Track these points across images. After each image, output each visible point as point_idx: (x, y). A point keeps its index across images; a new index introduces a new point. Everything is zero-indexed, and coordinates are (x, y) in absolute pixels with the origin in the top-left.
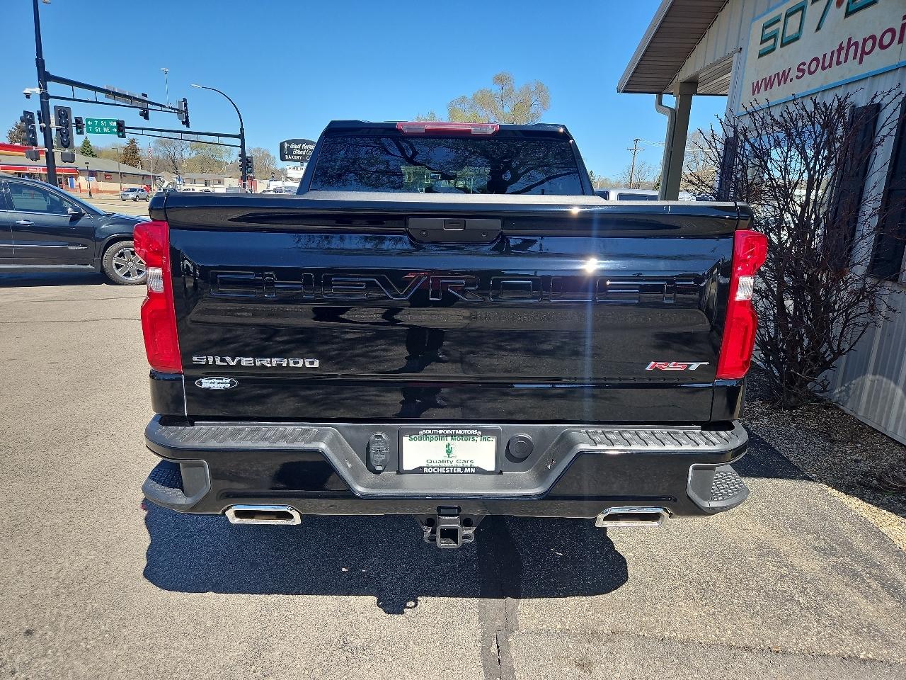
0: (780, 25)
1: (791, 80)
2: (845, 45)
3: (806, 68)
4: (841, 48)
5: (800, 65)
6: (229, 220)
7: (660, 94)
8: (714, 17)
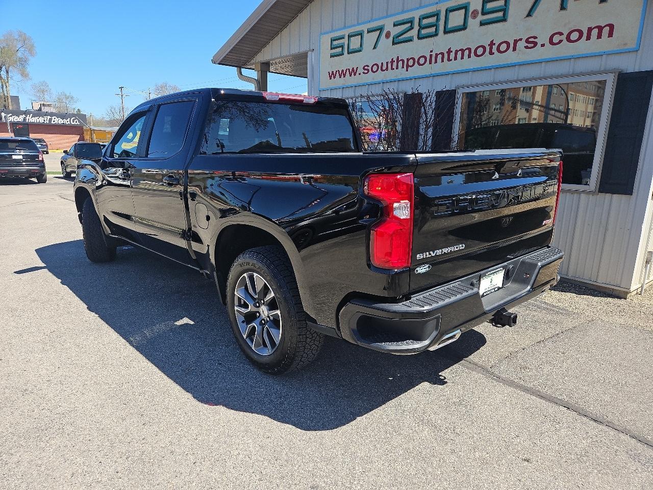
0: (345, 41)
1: (360, 74)
2: (395, 59)
3: (370, 68)
4: (392, 61)
5: (365, 66)
6: (442, 170)
7: (240, 68)
8: (285, 25)
